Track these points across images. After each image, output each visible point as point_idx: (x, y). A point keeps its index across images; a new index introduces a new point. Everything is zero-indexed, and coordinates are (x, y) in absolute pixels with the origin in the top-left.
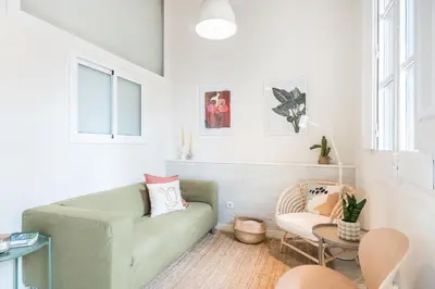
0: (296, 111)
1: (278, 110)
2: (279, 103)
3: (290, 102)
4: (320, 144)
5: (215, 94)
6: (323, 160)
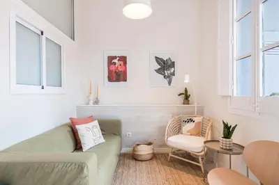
0: (169, 72)
1: (158, 71)
2: (159, 67)
3: (165, 67)
4: (184, 92)
5: (115, 57)
6: (186, 101)
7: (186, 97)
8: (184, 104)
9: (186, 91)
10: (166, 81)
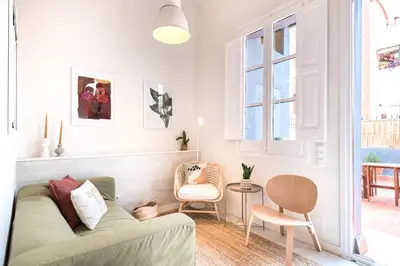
0: (166, 111)
1: (154, 108)
2: (154, 102)
4: (182, 136)
6: (184, 147)
7: (184, 141)
8: (182, 149)
9: (184, 134)
10: (162, 122)
